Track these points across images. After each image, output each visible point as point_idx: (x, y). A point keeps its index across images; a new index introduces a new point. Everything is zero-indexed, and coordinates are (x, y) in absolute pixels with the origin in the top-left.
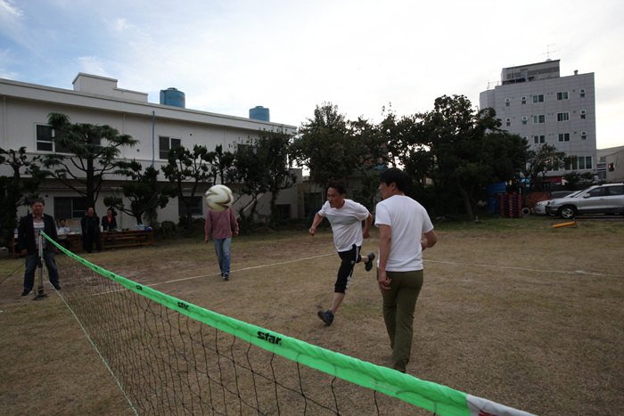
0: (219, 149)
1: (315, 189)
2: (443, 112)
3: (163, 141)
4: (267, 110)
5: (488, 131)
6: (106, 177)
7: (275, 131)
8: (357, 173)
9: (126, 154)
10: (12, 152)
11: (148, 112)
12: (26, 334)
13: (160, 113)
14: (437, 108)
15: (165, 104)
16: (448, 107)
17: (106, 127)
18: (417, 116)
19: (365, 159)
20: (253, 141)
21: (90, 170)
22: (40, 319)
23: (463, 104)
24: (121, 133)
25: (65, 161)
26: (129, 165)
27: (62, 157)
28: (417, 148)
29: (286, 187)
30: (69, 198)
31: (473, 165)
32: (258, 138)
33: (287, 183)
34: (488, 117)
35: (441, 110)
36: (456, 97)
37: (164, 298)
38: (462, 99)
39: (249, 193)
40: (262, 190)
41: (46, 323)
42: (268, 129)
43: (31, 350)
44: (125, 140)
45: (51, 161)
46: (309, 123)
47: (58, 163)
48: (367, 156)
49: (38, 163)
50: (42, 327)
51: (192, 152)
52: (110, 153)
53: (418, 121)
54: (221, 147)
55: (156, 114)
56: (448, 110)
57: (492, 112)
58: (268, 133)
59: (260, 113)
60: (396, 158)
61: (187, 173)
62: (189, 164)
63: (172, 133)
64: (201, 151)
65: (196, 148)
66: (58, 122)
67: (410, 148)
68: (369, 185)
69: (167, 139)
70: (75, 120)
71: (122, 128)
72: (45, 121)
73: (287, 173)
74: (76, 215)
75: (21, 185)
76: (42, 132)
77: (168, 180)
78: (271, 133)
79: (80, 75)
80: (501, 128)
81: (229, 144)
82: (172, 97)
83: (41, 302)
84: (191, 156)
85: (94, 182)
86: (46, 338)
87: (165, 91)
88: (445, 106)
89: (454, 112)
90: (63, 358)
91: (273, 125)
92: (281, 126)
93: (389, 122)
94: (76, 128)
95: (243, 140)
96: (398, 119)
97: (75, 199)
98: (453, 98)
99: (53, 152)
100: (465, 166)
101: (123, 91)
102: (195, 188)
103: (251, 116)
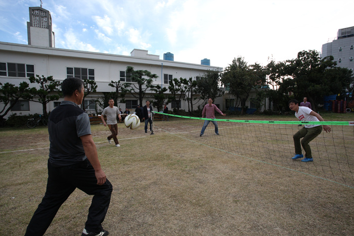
0: (191, 79)
1: (232, 97)
2: (302, 59)
3: (166, 76)
4: (209, 60)
5: (328, 68)
6: (147, 92)
7: (214, 70)
8: (253, 89)
9: (155, 82)
10: (116, 83)
11: (160, 63)
13: (165, 64)
14: (299, 57)
15: (166, 59)
16: (305, 56)
17: (146, 71)
18: (287, 61)
19: (258, 83)
20: (202, 75)
21: (140, 88)
23: (314, 54)
24: (152, 73)
25: (132, 86)
26: (156, 87)
27: (130, 84)
28: (286, 77)
29: (219, 96)
30: (130, 100)
31: (318, 86)
32: (207, 74)
33: (220, 94)
34: (329, 61)
35: (301, 58)
36: (310, 51)
38: (314, 52)
39: (203, 99)
40: (208, 97)
42: (211, 69)
44: (154, 76)
45: (127, 85)
46: (230, 66)
47: (129, 86)
48: (259, 82)
49: (123, 87)
51: (179, 81)
52: (149, 82)
53: (288, 64)
55: (163, 64)
56: (305, 58)
57: (332, 58)
58: (211, 71)
59: (206, 62)
60: (274, 82)
61: (178, 90)
62: (179, 86)
63: (169, 72)
64: (185, 82)
65: (181, 79)
66: (130, 70)
67: (282, 77)
68: (260, 96)
69: (167, 75)
70: (136, 69)
71: (153, 71)
72: (124, 69)
73: (219, 90)
74: (133, 107)
76: (122, 74)
77: (171, 93)
78: (213, 71)
79: (135, 50)
80: (337, 66)
81: (194, 76)
82: (169, 56)
84: (179, 83)
85: (142, 94)
87: (166, 54)
88: (304, 56)
89: (308, 58)
91: (214, 67)
92: (218, 68)
93: (271, 65)
94: (137, 72)
95: (197, 74)
96: (276, 63)
97: (133, 101)
98: (308, 51)
99: (125, 82)
100: (313, 86)
101: (150, 55)
102: (180, 97)
103: (202, 63)
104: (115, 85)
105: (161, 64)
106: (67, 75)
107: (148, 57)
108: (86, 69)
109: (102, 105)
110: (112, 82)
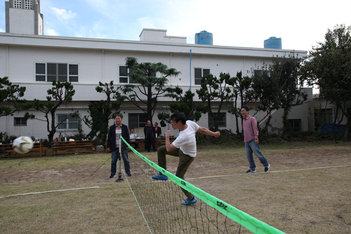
0: (239, 75)
1: (326, 105)
3: (198, 71)
4: (280, 39)
6: (160, 99)
7: (287, 57)
9: (172, 82)
10: (107, 84)
11: (186, 50)
12: (111, 204)
13: (195, 51)
15: (199, 43)
17: (159, 64)
20: (268, 67)
21: (150, 94)
22: (119, 195)
24: (169, 68)
25: (136, 89)
26: (174, 90)
27: (133, 87)
29: (297, 104)
30: (137, 114)
32: (272, 64)
33: (298, 101)
37: (204, 195)
39: (264, 110)
40: (276, 107)
41: (122, 199)
42: (281, 55)
43: (113, 216)
44: (171, 72)
45: (127, 89)
46: (320, 46)
47: (131, 90)
49: (120, 91)
50: (120, 201)
51: (218, 78)
52: (162, 82)
54: (241, 73)
55: (192, 52)
58: (280, 59)
59: (274, 43)
61: (215, 95)
62: (216, 87)
63: (203, 65)
64: (225, 77)
65: (221, 75)
66: (131, 63)
69: (200, 69)
70: (140, 61)
71: (169, 64)
72: (123, 63)
73: (298, 92)
74: (141, 126)
75: (111, 105)
76: (122, 71)
77: (201, 100)
78: (284, 59)
79: (144, 30)
81: (247, 70)
82: (204, 38)
83: (120, 184)
84: (218, 82)
85: (152, 102)
86: (122, 209)
87: (198, 34)
90: (131, 225)
91: (285, 52)
92: (293, 52)
94: (141, 66)
95: (259, 66)
97: (140, 115)
99: (128, 83)
101: (170, 37)
102: (220, 106)
103: (265, 46)
104: (104, 88)
105: (189, 52)
106: (35, 74)
107: (167, 41)
108: (66, 65)
109: (89, 122)
110: (101, 84)
